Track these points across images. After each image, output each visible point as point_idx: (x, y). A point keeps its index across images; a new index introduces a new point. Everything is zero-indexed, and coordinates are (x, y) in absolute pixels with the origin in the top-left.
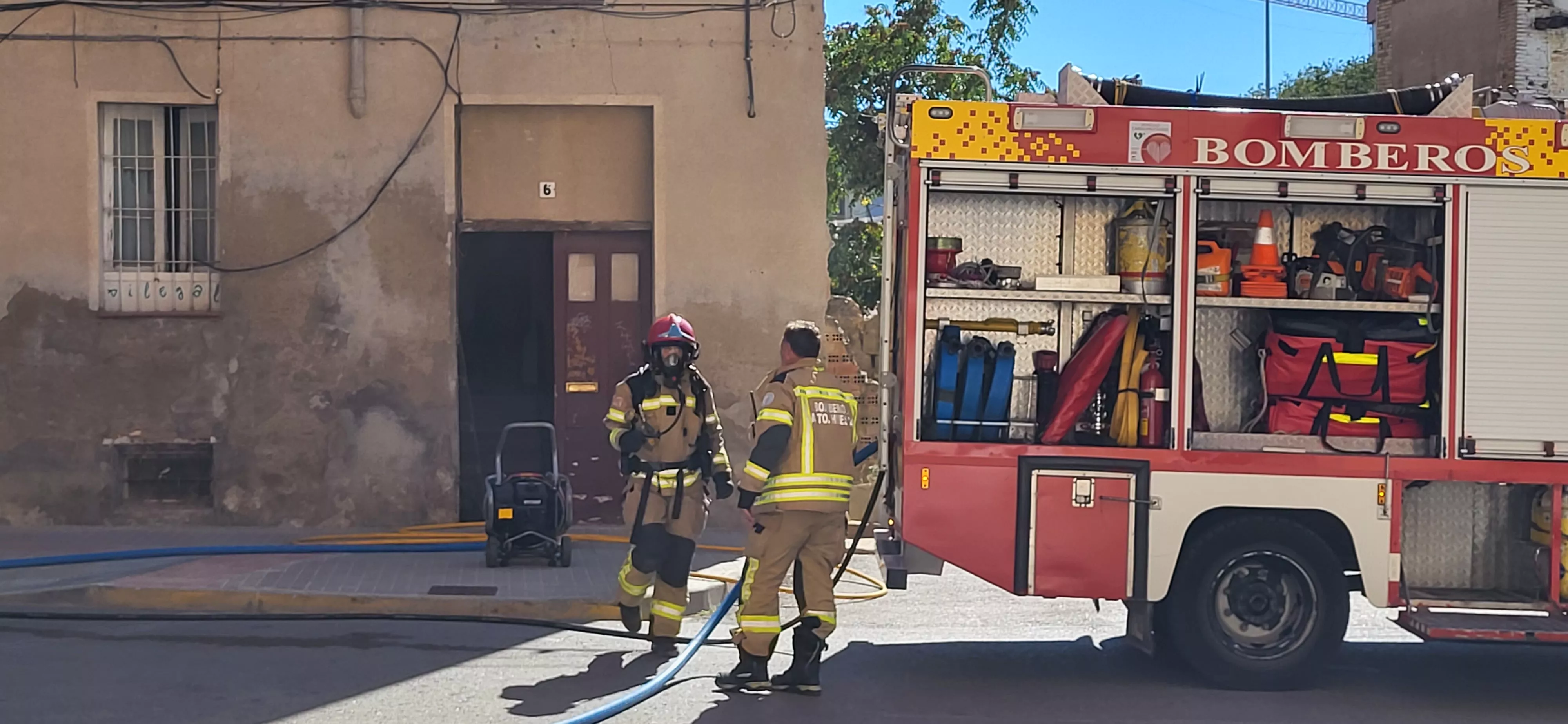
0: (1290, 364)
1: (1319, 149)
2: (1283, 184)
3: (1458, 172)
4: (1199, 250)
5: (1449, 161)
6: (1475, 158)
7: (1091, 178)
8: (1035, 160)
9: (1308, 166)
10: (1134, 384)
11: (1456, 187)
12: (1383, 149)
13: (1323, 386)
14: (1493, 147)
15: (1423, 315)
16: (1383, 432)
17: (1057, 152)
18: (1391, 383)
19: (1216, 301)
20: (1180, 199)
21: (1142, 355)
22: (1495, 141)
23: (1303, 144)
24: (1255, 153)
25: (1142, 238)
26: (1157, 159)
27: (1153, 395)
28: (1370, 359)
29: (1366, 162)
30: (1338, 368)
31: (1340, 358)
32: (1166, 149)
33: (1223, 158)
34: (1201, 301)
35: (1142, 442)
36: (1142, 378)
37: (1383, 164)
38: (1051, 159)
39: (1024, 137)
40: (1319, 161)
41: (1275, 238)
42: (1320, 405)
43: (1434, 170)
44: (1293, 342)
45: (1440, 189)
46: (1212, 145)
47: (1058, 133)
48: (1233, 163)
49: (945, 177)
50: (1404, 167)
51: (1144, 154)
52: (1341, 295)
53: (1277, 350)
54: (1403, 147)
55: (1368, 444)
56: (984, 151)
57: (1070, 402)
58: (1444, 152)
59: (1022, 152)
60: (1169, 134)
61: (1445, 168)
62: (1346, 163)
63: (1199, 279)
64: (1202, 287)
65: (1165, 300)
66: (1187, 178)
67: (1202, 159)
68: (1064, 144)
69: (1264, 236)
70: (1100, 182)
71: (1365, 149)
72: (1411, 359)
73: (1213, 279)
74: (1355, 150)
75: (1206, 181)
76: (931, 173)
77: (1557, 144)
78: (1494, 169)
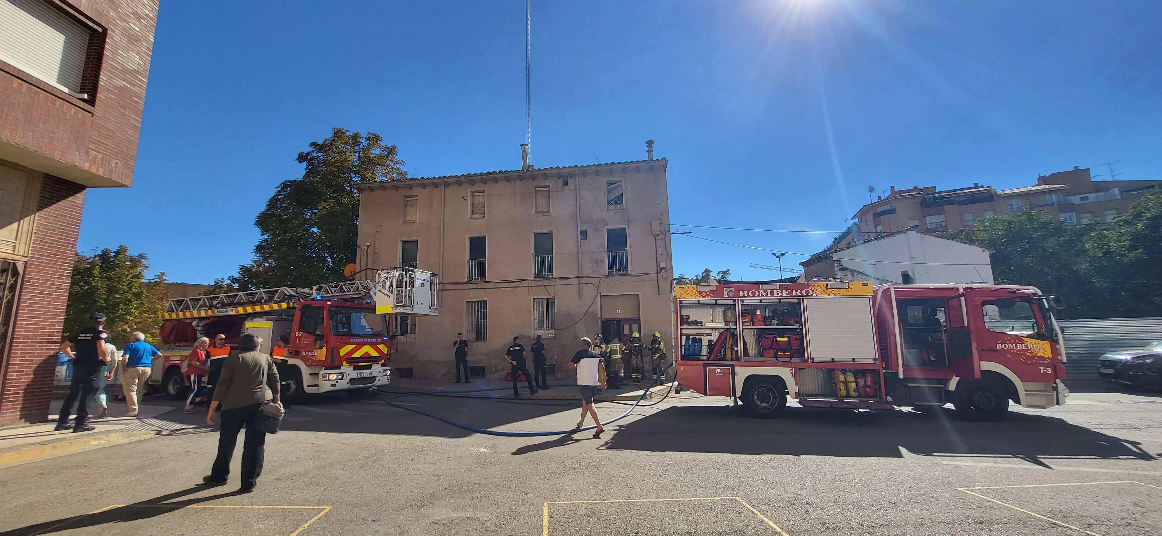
0: (767, 341)
1: (769, 292)
2: (761, 300)
3: (803, 295)
4: (742, 316)
5: (801, 293)
6: (807, 292)
7: (716, 301)
8: (703, 297)
9: (767, 296)
10: (730, 347)
11: (803, 299)
12: (784, 291)
13: (775, 346)
14: (811, 289)
15: (798, 329)
16: (791, 357)
17: (708, 295)
18: (792, 345)
19: (747, 327)
20: (737, 304)
21: (731, 340)
22: (811, 288)
23: (765, 291)
24: (753, 293)
25: (730, 314)
26: (731, 296)
27: (734, 349)
28: (786, 339)
29: (781, 294)
30: (778, 342)
31: (778, 339)
32: (733, 294)
33: (746, 295)
34: (744, 327)
35: (732, 360)
36: (732, 345)
37: (785, 295)
38: (707, 297)
39: (700, 293)
40: (769, 295)
41: (761, 312)
42: (775, 350)
43: (797, 295)
44: (766, 336)
45: (799, 300)
46: (743, 292)
47: (708, 291)
48: (748, 296)
49: (683, 302)
50: (790, 295)
51: (728, 295)
52: (777, 325)
53: (763, 338)
54: (789, 290)
55: (788, 359)
56: (691, 296)
57: (715, 351)
58: (799, 291)
59: (700, 296)
60: (733, 290)
61: (800, 295)
62: (776, 295)
63: (743, 322)
64: (744, 324)
65: (735, 327)
66: (738, 300)
67: (741, 295)
68: (709, 293)
69: (758, 312)
70: (718, 301)
71: (780, 291)
72: (796, 339)
73: (747, 322)
74: (778, 292)
75: (742, 300)
76: (681, 301)
77: (827, 288)
78: (812, 294)
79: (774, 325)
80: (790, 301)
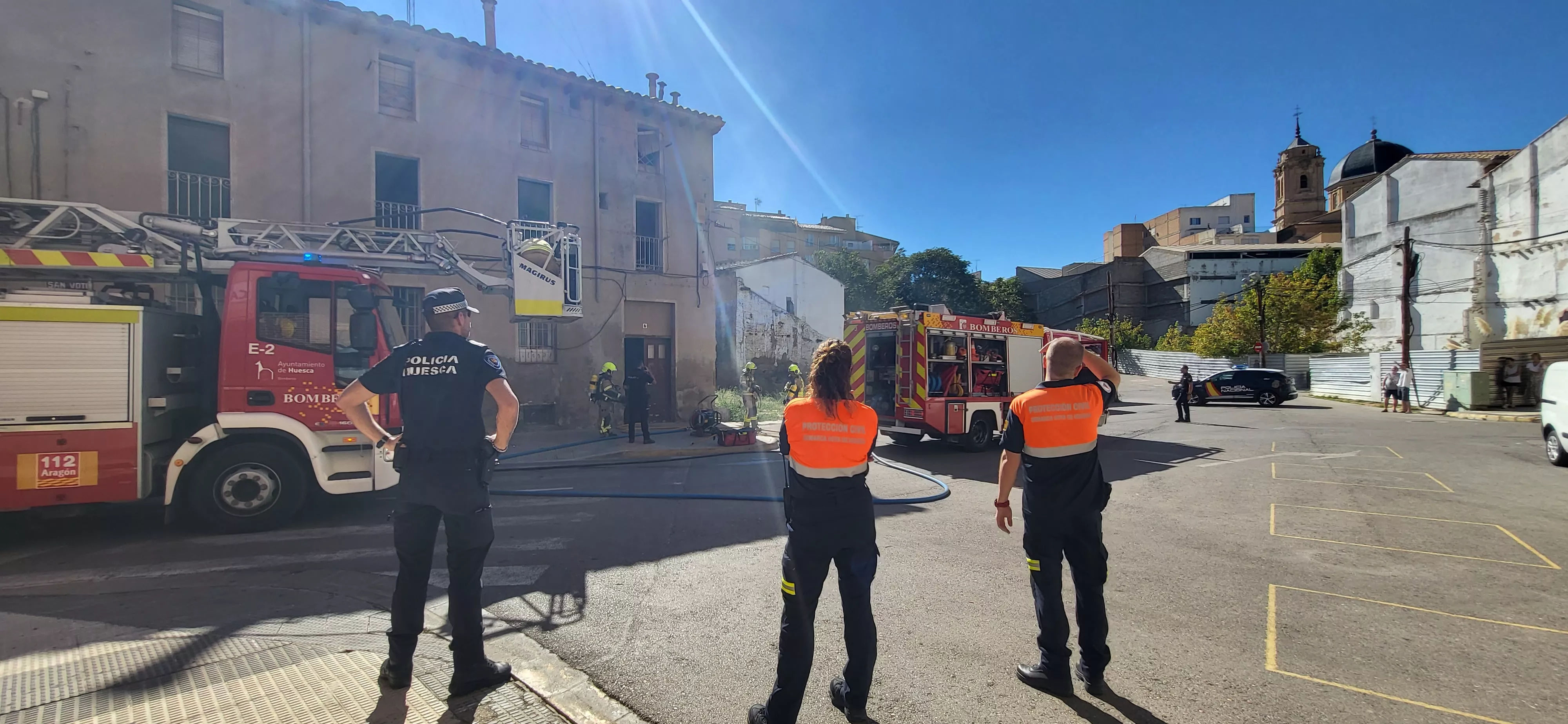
1: (989, 327)
3: (1008, 333)
5: (1007, 331)
6: (1010, 331)
9: (987, 331)
11: (1008, 337)
12: (998, 328)
20: (969, 338)
23: (986, 326)
26: (964, 328)
29: (995, 331)
32: (966, 326)
37: (998, 331)
40: (989, 330)
44: (985, 371)
46: (973, 325)
48: (976, 330)
50: (1001, 332)
51: (962, 327)
53: (980, 373)
54: (1001, 327)
56: (937, 325)
58: (1006, 329)
59: (942, 326)
62: (993, 331)
66: (970, 333)
68: (949, 324)
74: (994, 328)
75: (972, 334)
76: (928, 331)
77: (1021, 328)
78: (1013, 333)
79: (987, 361)
80: (1000, 337)
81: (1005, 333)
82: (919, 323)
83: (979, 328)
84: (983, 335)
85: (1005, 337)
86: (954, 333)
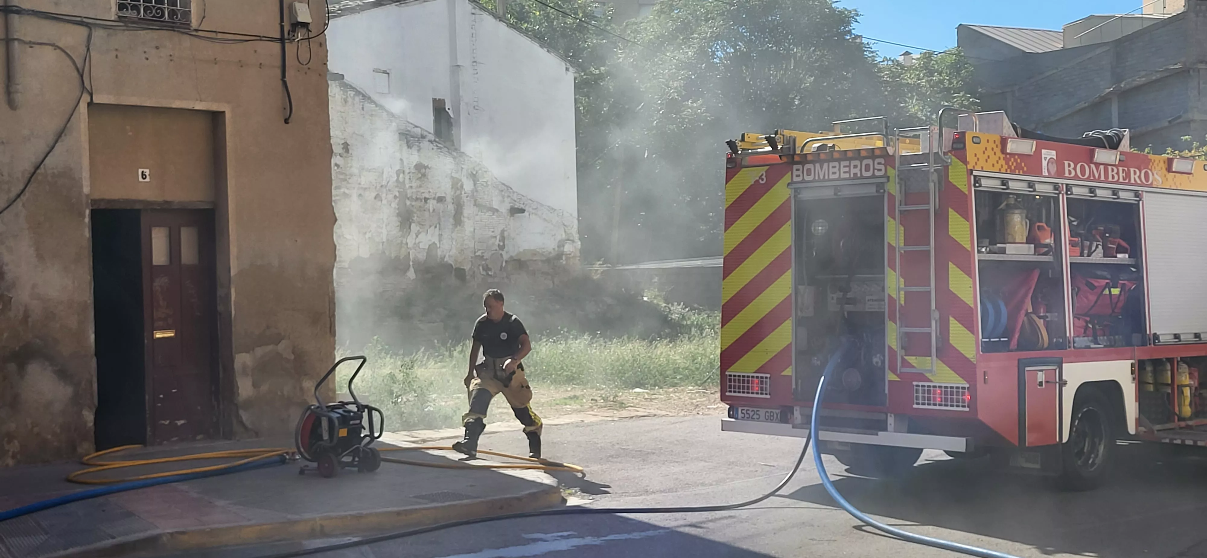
0: (1089, 296)
1: (1102, 169)
3: (1141, 184)
5: (1140, 177)
6: (1147, 177)
8: (1011, 172)
9: (1098, 181)
11: (1141, 193)
12: (1121, 170)
17: (1018, 167)
20: (1061, 197)
22: (1151, 167)
23: (1097, 165)
24: (1082, 170)
26: (1053, 173)
28: (1119, 291)
29: (1116, 178)
32: (1055, 167)
33: (1073, 173)
37: (1121, 180)
38: (1017, 172)
39: (1007, 158)
40: (1103, 178)
46: (1070, 165)
47: (1019, 155)
48: (1076, 178)
49: (983, 181)
50: (1127, 181)
51: (1047, 170)
53: (1084, 288)
54: (1126, 169)
56: (993, 165)
58: (1138, 173)
59: (1007, 167)
60: (1055, 157)
62: (1110, 179)
66: (1063, 185)
67: (1067, 173)
68: (1021, 162)
70: (1033, 186)
71: (1115, 170)
74: (1113, 170)
75: (1069, 188)
76: (977, 179)
77: (1169, 169)
78: (1152, 183)
79: (1098, 257)
80: (1126, 196)
81: (1135, 184)
82: (952, 159)
83: (1083, 172)
84: (1092, 190)
85: (1137, 194)
86: (1031, 184)
